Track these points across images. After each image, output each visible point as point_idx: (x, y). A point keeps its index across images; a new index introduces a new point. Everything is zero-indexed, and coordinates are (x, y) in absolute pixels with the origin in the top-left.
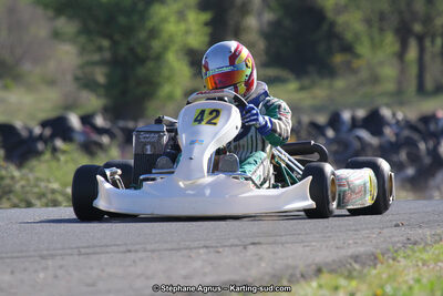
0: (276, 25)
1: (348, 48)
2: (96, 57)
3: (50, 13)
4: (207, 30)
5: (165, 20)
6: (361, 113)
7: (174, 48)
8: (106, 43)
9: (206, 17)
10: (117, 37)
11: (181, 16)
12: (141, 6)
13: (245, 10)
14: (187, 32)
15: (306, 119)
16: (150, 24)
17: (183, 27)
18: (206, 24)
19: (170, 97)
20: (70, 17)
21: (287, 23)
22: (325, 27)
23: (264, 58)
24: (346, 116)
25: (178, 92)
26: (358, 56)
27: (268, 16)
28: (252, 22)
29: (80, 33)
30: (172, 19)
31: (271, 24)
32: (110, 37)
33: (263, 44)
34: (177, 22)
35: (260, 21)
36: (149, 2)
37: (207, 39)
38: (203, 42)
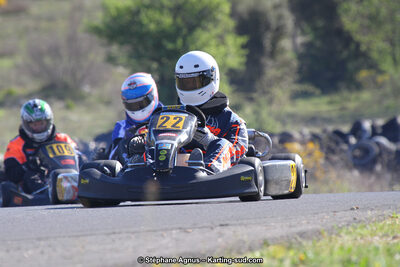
0: (308, 45)
1: (373, 66)
3: (105, 41)
4: (245, 52)
6: (380, 122)
8: (155, 65)
9: (242, 40)
11: (221, 39)
12: (185, 31)
13: (279, 33)
14: (226, 55)
15: (330, 128)
17: (222, 49)
18: (243, 47)
20: (122, 44)
21: (318, 43)
22: (353, 47)
23: (297, 77)
24: (367, 125)
26: (381, 72)
27: (300, 40)
28: (286, 43)
29: (130, 57)
30: (213, 42)
31: (303, 45)
32: (158, 60)
33: (295, 64)
34: (218, 46)
35: (294, 43)
36: (192, 28)
37: (244, 60)
38: (241, 64)
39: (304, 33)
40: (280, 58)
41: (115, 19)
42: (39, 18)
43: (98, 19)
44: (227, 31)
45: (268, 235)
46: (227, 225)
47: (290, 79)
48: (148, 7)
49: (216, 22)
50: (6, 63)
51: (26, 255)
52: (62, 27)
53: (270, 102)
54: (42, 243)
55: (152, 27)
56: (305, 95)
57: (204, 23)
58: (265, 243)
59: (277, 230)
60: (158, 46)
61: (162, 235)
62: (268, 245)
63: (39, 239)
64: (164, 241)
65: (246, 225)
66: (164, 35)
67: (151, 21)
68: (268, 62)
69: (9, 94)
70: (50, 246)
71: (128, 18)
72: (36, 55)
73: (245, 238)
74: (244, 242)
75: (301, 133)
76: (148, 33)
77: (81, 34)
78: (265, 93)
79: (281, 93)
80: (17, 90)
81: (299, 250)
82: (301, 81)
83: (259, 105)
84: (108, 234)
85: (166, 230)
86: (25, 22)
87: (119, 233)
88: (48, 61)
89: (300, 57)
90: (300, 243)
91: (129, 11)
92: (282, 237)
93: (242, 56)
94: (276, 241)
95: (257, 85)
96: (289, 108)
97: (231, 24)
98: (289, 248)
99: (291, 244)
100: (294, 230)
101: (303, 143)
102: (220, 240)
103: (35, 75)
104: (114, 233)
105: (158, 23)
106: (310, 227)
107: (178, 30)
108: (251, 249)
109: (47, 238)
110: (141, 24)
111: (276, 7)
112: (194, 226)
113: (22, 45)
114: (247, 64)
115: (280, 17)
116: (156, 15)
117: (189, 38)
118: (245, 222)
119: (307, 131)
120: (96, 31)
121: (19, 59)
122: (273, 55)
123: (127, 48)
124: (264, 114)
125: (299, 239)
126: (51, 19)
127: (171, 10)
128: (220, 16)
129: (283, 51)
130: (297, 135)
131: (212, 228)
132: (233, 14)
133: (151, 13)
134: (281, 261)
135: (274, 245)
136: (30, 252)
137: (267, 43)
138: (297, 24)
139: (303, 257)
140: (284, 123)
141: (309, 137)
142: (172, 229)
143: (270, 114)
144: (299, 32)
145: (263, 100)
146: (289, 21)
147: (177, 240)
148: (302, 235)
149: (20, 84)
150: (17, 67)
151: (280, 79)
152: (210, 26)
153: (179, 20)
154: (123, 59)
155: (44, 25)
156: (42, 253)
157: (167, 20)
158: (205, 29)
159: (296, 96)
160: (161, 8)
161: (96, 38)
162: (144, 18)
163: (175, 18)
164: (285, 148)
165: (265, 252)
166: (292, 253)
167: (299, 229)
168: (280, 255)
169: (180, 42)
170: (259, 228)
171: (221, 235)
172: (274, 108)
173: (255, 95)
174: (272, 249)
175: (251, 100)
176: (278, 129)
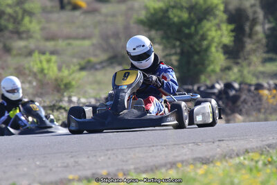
0: (272, 29)
2: (173, 51)
3: (147, 28)
4: (233, 34)
5: (209, 30)
7: (214, 44)
8: (178, 43)
9: (231, 27)
10: (183, 40)
11: (218, 27)
13: (254, 22)
14: (222, 36)
16: (201, 32)
17: (219, 32)
18: (232, 31)
19: (213, 71)
20: (157, 30)
23: (266, 49)
25: (218, 69)
27: (267, 26)
28: (259, 28)
29: (163, 38)
30: (214, 29)
31: (269, 29)
32: (177, 39)
33: (264, 41)
34: (216, 30)
35: (263, 28)
36: (200, 20)
37: (232, 39)
38: (231, 41)
39: (269, 22)
40: (255, 38)
41: (153, 15)
42: (106, 15)
43: (143, 15)
44: (222, 21)
45: (248, 146)
46: (223, 140)
47: (261, 51)
48: (173, 7)
49: (215, 16)
50: (87, 43)
51: (100, 160)
52: (120, 20)
53: (249, 64)
54: (109, 152)
55: (176, 19)
56: (270, 60)
57: (208, 17)
58: (247, 151)
59: (254, 143)
60: (180, 31)
61: (183, 147)
62: (248, 152)
63: (107, 150)
64: (184, 151)
65: (234, 140)
66: (183, 24)
67: (175, 16)
68: (247, 40)
69: (89, 62)
70: (114, 154)
71: (161, 14)
72: (105, 38)
73: (234, 148)
74: (233, 151)
75: (268, 83)
76: (174, 23)
77: (132, 25)
78: (245, 59)
79: (256, 59)
80: (93, 59)
81: (267, 155)
82: (267, 52)
83: (242, 66)
84: (149, 147)
85: (185, 144)
86: (98, 18)
87: (157, 146)
88: (112, 41)
89: (268, 37)
90: (268, 151)
91: (161, 10)
92: (257, 147)
93: (231, 36)
94: (253, 150)
95: (241, 54)
96: (261, 68)
97: (225, 17)
98: (261, 154)
99: (263, 151)
100: (264, 143)
101: (269, 90)
102: (218, 150)
103: (105, 50)
104: (153, 146)
105: (180, 17)
106: (274, 141)
107: (192, 21)
108: (238, 155)
109: (112, 150)
110: (169, 18)
111: (252, 6)
112: (203, 141)
113: (97, 32)
114: (234, 41)
115: (255, 12)
116: (179, 13)
117: (199, 26)
118: (234, 138)
119: (272, 82)
120: (141, 22)
121: (95, 41)
122: (250, 36)
123: (160, 33)
124: (245, 72)
125: (268, 149)
126: (114, 15)
127: (187, 9)
128: (217, 12)
129: (257, 33)
130: (266, 85)
131: (213, 142)
132: (226, 11)
133: (175, 11)
134: (257, 162)
135: (252, 152)
136: (102, 158)
137: (247, 29)
138: (266, 17)
139: (270, 159)
140: (258, 78)
141: (273, 86)
142: (189, 143)
143: (249, 72)
144: (266, 21)
145: (245, 64)
146: (261, 15)
147: (192, 150)
148: (269, 146)
149: (96, 56)
150: (93, 45)
151: (254, 51)
152: (212, 18)
153: (192, 15)
154: (158, 39)
155: (109, 19)
156: (109, 158)
157: (185, 15)
158: (208, 20)
159: (265, 61)
160: (182, 8)
161: (141, 27)
162: (171, 14)
163: (190, 14)
164: (258, 94)
165: (246, 157)
166: (263, 157)
167: (268, 142)
168: (256, 159)
169: (193, 29)
170: (242, 142)
171: (219, 146)
172: (252, 68)
173: (240, 61)
174: (251, 154)
175: (237, 63)
176: (254, 81)
